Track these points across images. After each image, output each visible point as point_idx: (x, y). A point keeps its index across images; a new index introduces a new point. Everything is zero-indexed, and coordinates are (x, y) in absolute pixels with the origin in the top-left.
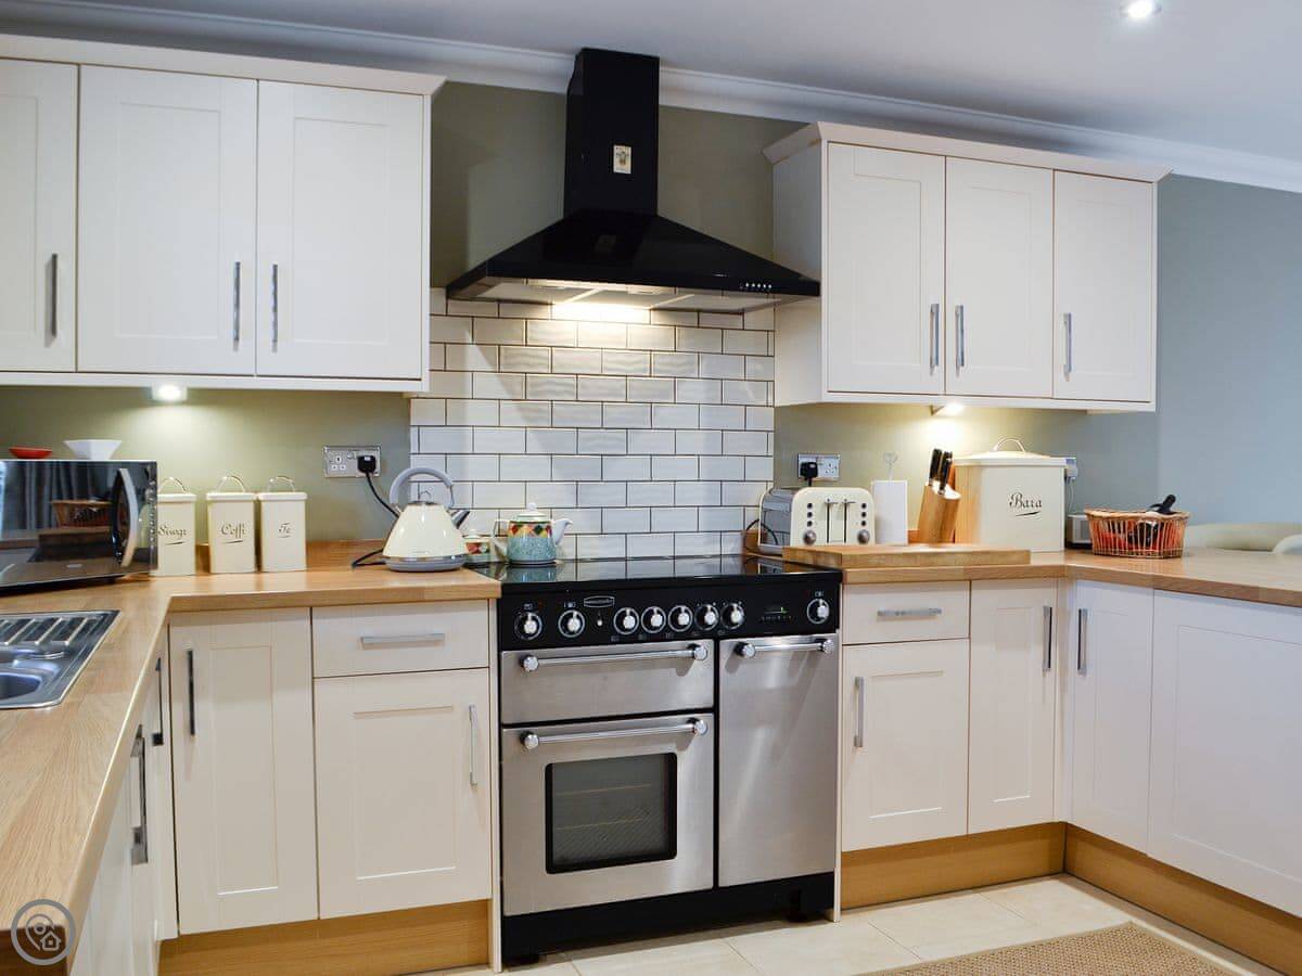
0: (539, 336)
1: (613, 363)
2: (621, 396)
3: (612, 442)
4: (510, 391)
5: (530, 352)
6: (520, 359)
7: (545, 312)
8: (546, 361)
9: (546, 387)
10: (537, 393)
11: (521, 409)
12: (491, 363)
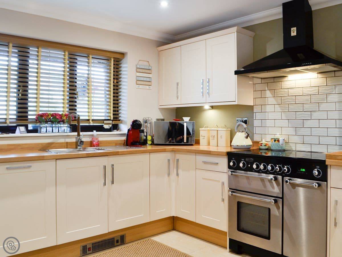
0: (284, 86)
1: (306, 91)
2: (309, 101)
3: (307, 115)
4: (277, 102)
5: (282, 91)
6: (279, 93)
7: (286, 79)
8: (287, 93)
9: (286, 100)
10: (285, 102)
11: (280, 107)
12: (272, 95)
